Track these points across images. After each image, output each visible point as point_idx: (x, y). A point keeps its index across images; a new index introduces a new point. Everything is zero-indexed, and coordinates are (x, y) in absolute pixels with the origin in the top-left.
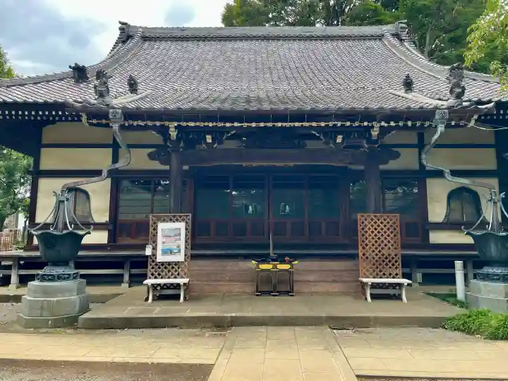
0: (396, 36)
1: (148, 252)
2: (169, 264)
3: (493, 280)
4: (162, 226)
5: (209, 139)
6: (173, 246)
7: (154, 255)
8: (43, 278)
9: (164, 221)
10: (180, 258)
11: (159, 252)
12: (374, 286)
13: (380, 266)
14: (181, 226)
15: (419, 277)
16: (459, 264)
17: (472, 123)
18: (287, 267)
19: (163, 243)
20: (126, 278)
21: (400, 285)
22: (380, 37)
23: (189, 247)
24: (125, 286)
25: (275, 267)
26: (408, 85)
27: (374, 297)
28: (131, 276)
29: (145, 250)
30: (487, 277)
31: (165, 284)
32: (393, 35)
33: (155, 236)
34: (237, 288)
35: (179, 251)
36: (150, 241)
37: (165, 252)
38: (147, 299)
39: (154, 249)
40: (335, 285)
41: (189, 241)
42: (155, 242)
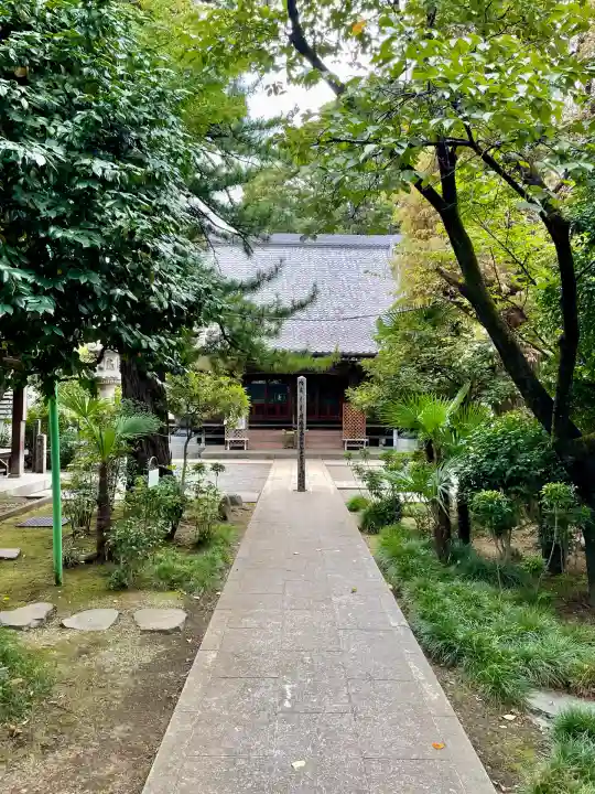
1: (225, 424)
10: (243, 427)
12: (349, 442)
13: (354, 432)
15: (383, 441)
16: (395, 432)
20: (203, 440)
21: (363, 443)
22: (388, 247)
24: (203, 445)
27: (349, 448)
28: (206, 439)
29: (223, 423)
30: (403, 437)
31: (234, 441)
35: (243, 424)
38: (227, 448)
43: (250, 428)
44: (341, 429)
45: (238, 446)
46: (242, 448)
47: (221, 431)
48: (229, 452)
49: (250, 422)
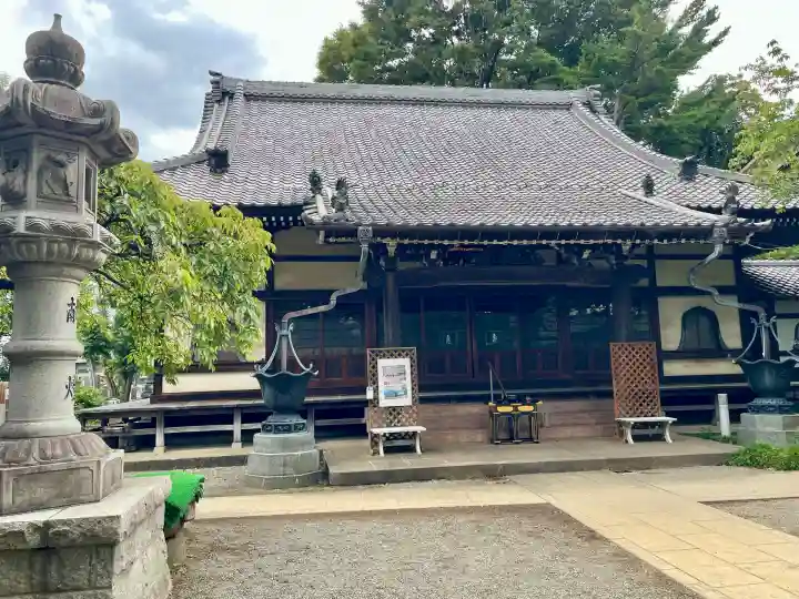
0: (588, 105)
1: (370, 395)
2: (394, 409)
3: (770, 412)
4: (382, 363)
5: (433, 255)
6: (397, 387)
7: (376, 398)
8: (277, 429)
9: (384, 356)
10: (406, 401)
11: (381, 396)
12: (636, 426)
13: (639, 402)
14: (405, 362)
16: (722, 397)
17: (747, 242)
18: (530, 408)
19: (386, 383)
20: (311, 431)
21: (662, 425)
22: (568, 106)
23: (416, 388)
25: (516, 408)
26: (649, 187)
27: (636, 438)
29: (365, 393)
30: (761, 410)
31: (391, 434)
32: (584, 104)
33: (375, 375)
34: (464, 437)
35: (406, 393)
36: (370, 382)
37: (389, 395)
38: (376, 453)
39: (376, 391)
40: (579, 429)
41: (416, 381)
42: (375, 382)
43: (423, 400)
44: (610, 395)
45: (399, 445)
46: (410, 449)
47: (358, 409)
48: (381, 463)
49: (421, 389)
